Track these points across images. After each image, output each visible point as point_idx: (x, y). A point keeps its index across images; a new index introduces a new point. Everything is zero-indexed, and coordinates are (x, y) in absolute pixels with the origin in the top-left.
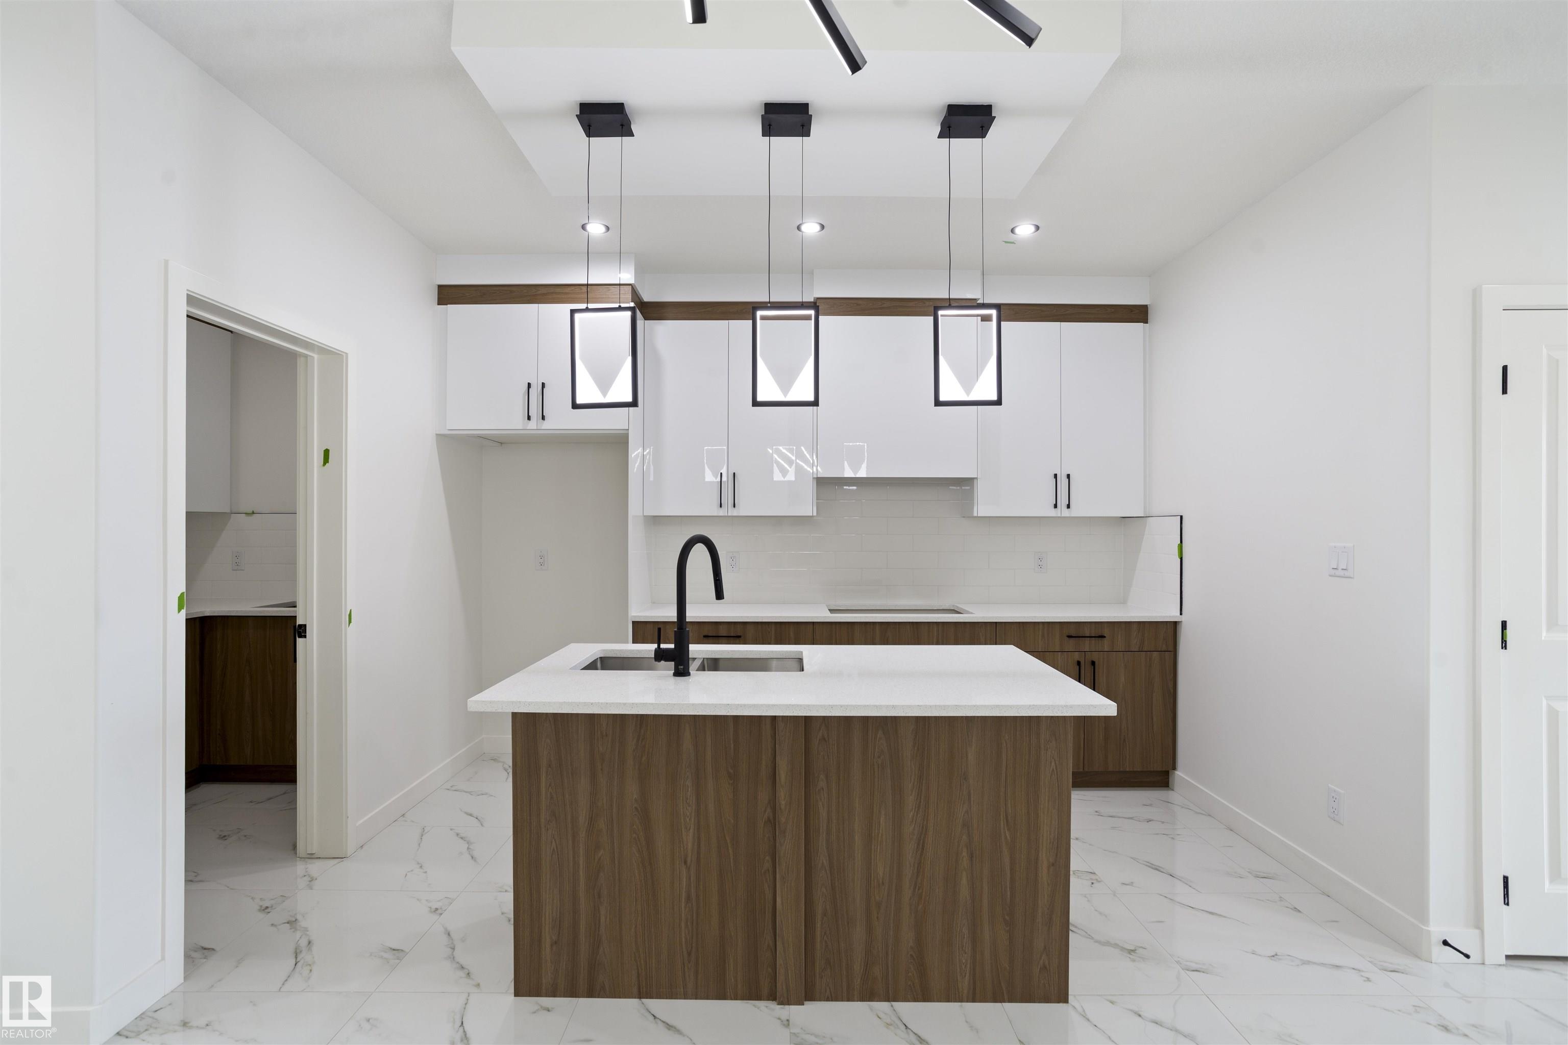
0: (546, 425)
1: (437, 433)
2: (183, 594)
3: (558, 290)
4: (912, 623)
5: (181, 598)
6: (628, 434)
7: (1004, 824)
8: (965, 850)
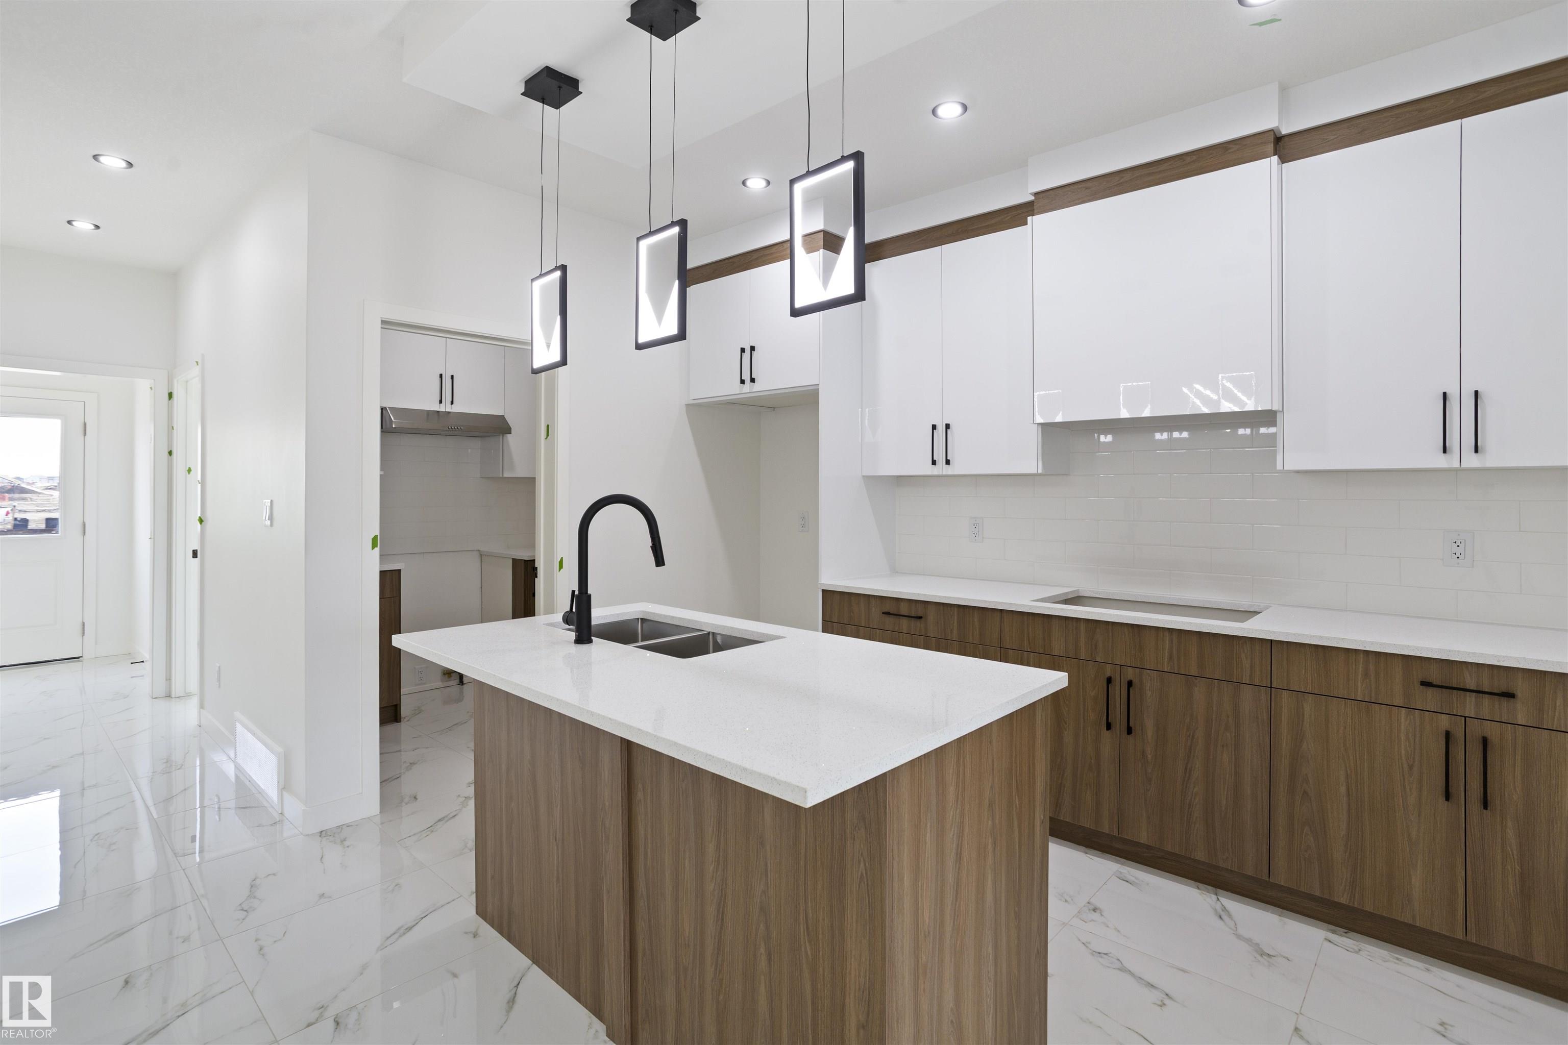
0: (757, 387)
1: (687, 403)
2: (376, 536)
3: (767, 252)
4: (1132, 625)
5: (374, 540)
6: (818, 389)
7: (804, 930)
8: (763, 945)
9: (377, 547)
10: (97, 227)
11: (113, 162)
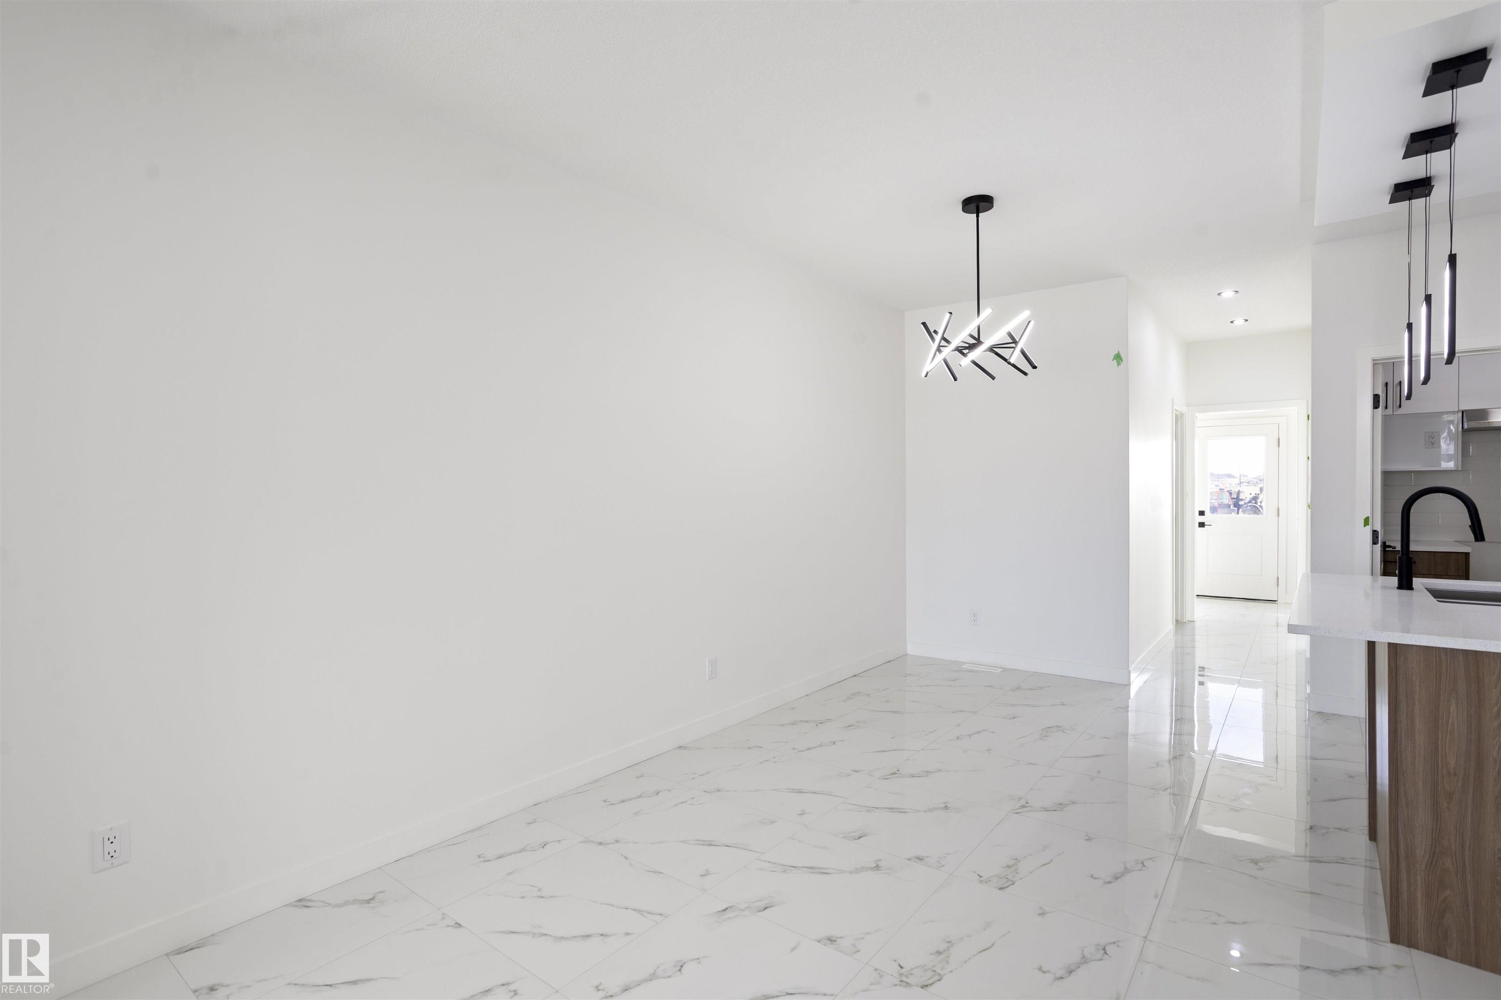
5: (1366, 520)
9: (1368, 525)
10: (1246, 320)
11: (1228, 294)
